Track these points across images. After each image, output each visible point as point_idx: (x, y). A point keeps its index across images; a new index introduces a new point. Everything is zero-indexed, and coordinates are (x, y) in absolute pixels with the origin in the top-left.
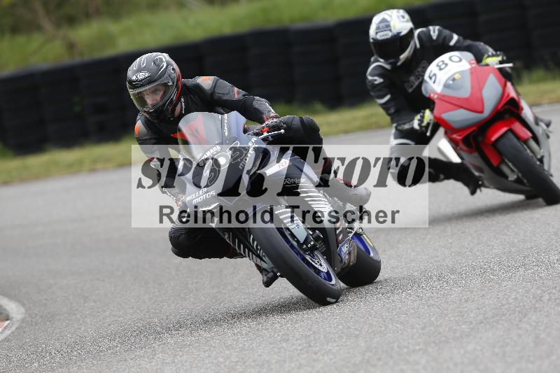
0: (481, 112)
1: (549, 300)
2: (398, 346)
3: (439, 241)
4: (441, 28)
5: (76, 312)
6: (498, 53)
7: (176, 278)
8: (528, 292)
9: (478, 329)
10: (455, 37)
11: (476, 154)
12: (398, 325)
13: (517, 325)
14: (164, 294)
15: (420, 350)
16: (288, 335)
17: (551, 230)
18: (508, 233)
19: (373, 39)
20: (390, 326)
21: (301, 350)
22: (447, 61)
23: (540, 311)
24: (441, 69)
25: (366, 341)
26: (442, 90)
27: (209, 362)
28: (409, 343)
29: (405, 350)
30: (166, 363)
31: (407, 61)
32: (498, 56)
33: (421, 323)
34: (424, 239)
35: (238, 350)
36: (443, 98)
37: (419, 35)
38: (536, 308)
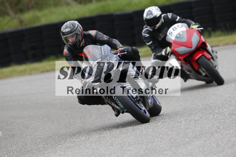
0: (191, 48)
1: (222, 128)
2: (159, 147)
3: (176, 104)
4: (173, 14)
5: (23, 134)
6: (197, 24)
7: (66, 119)
8: (214, 125)
9: (193, 140)
10: (178, 18)
11: (189, 65)
12: (159, 139)
13: (209, 139)
14: (61, 126)
15: (168, 149)
16: (113, 143)
17: (224, 99)
18: (206, 100)
19: (145, 18)
20: (156, 139)
21: (118, 149)
22: (176, 27)
23: (219, 133)
24: (174, 30)
25: (146, 146)
26: (175, 39)
27: (79, 155)
28: (164, 146)
29: (162, 149)
30: (61, 155)
31: (159, 27)
32: (197, 25)
33: (169, 138)
34: (170, 103)
35: (91, 149)
36: (175, 42)
37: (164, 17)
38: (217, 132)
